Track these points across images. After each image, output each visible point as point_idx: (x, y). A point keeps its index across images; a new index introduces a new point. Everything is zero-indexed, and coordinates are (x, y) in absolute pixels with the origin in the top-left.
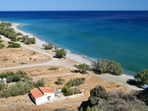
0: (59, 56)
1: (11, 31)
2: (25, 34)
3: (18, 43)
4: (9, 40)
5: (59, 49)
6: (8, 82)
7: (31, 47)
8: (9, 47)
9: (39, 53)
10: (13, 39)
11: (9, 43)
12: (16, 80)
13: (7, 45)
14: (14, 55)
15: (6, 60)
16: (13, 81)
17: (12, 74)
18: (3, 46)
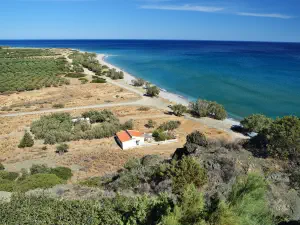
0: (151, 94)
1: (96, 63)
2: (111, 67)
3: (104, 77)
4: (94, 74)
5: (151, 86)
6: (91, 122)
7: (118, 83)
8: (93, 82)
9: (127, 91)
10: (97, 72)
11: (94, 77)
12: (100, 120)
13: (91, 80)
14: (99, 91)
15: (89, 97)
16: (97, 121)
17: (96, 113)
18: (86, 81)
